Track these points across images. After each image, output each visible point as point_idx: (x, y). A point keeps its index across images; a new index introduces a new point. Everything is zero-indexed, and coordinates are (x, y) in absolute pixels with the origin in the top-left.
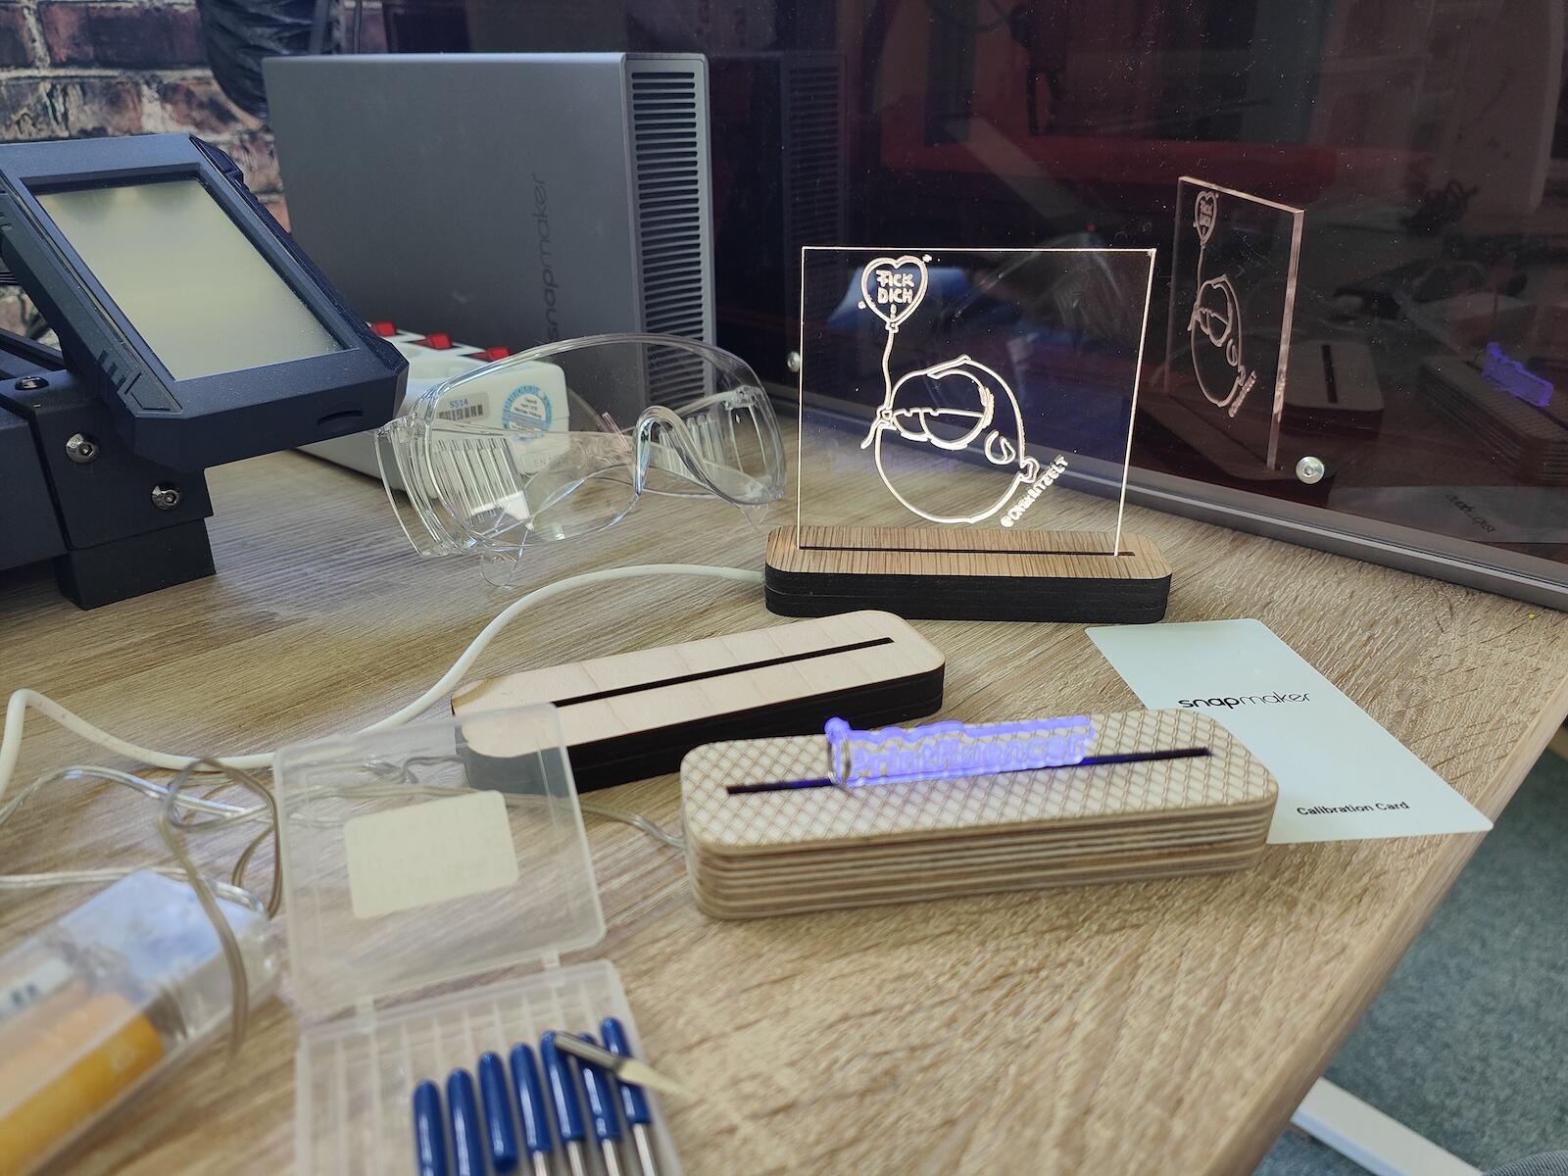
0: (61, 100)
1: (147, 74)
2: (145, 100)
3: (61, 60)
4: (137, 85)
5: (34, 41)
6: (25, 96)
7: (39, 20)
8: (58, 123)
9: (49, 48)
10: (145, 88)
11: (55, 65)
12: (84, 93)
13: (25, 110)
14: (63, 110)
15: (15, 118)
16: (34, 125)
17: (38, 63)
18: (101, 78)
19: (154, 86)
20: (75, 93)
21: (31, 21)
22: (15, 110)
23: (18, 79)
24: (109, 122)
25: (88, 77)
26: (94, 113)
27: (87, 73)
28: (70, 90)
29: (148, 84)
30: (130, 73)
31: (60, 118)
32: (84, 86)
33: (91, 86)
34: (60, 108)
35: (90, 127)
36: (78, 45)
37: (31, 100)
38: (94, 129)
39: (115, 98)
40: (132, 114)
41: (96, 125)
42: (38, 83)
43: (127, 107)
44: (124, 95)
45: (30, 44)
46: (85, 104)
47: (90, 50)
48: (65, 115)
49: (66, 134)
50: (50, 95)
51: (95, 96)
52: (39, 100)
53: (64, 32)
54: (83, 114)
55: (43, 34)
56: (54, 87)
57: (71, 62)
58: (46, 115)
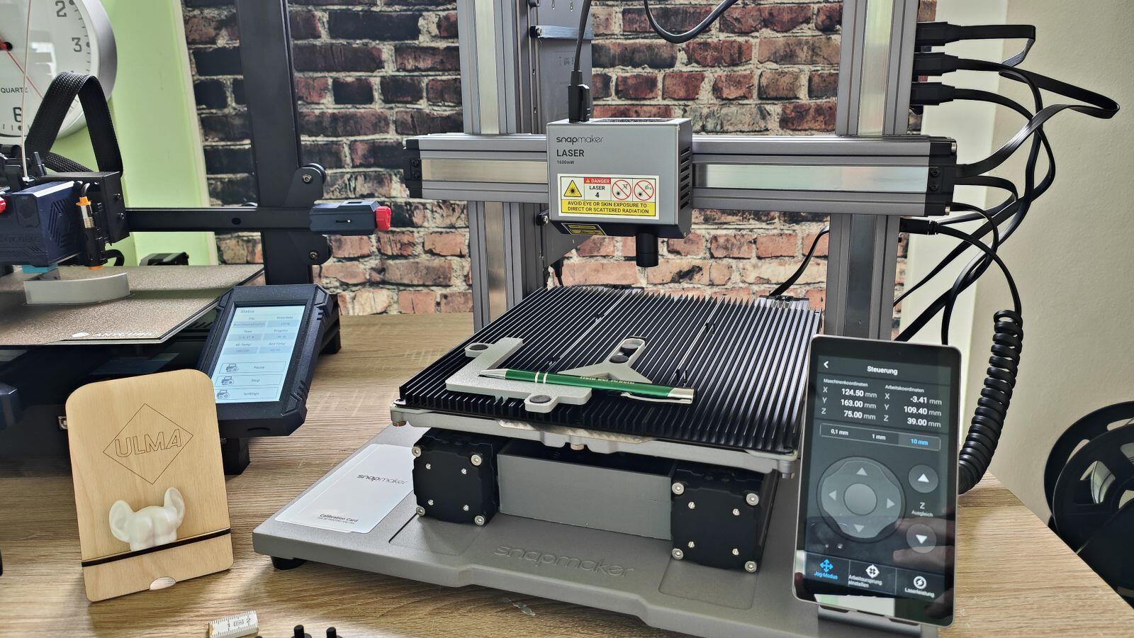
0: (354, 181)
1: (396, 171)
2: (393, 182)
3: (357, 164)
4: (390, 175)
5: (346, 157)
6: (337, 180)
7: (350, 148)
8: (351, 191)
9: (352, 160)
10: (394, 177)
11: (353, 167)
12: (365, 178)
13: (337, 186)
14: (354, 185)
15: (332, 189)
16: (340, 192)
17: (346, 166)
18: (376, 172)
19: (398, 176)
20: (361, 179)
21: (346, 149)
22: (332, 186)
23: (338, 173)
24: (376, 190)
25: (369, 172)
26: (369, 187)
27: (369, 170)
28: (359, 178)
29: (396, 175)
30: (388, 170)
31: (352, 189)
32: (366, 176)
33: (370, 176)
34: (353, 185)
35: (365, 193)
36: (366, 158)
37: (340, 182)
38: (368, 194)
39: (380, 180)
40: (386, 188)
41: (369, 192)
42: (345, 175)
43: (385, 184)
44: (384, 179)
45: (344, 158)
46: (365, 183)
47: (372, 160)
48: (355, 189)
49: (354, 196)
50: (349, 180)
51: (370, 179)
52: (344, 182)
53: (360, 153)
54: (362, 187)
55: (351, 154)
56: (351, 176)
57: (361, 165)
58: (346, 188)
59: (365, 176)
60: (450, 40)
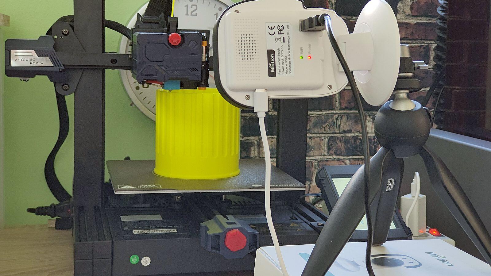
0: (339, 120)
1: (370, 112)
2: (367, 121)
3: (343, 108)
4: (366, 116)
7: (339, 95)
8: (337, 128)
9: (340, 104)
10: (368, 117)
11: (341, 109)
12: (348, 118)
13: (328, 124)
15: (324, 126)
16: (329, 129)
17: (336, 109)
18: (354, 113)
19: (371, 116)
20: (345, 118)
22: (324, 123)
23: (328, 113)
24: (353, 127)
25: (350, 113)
26: (349, 125)
27: (350, 112)
28: (343, 118)
31: (338, 126)
33: (350, 116)
34: (339, 123)
35: (346, 130)
36: (349, 103)
37: (330, 120)
39: (357, 120)
41: (349, 129)
42: (334, 115)
45: (335, 103)
46: (347, 122)
47: (353, 105)
48: (340, 125)
49: (338, 132)
50: (337, 119)
51: (351, 119)
52: (333, 120)
53: (346, 99)
54: (345, 125)
55: (340, 99)
56: (339, 116)
57: (346, 108)
58: (334, 125)
59: (347, 116)
60: (419, 18)
